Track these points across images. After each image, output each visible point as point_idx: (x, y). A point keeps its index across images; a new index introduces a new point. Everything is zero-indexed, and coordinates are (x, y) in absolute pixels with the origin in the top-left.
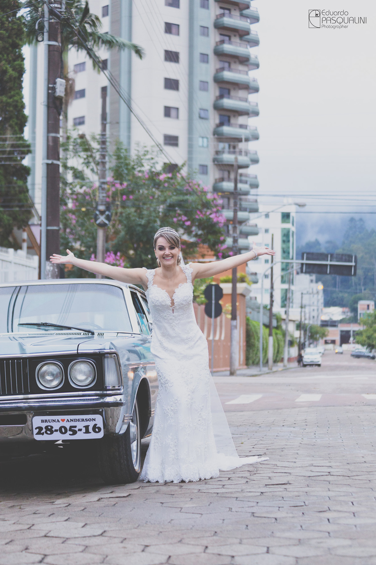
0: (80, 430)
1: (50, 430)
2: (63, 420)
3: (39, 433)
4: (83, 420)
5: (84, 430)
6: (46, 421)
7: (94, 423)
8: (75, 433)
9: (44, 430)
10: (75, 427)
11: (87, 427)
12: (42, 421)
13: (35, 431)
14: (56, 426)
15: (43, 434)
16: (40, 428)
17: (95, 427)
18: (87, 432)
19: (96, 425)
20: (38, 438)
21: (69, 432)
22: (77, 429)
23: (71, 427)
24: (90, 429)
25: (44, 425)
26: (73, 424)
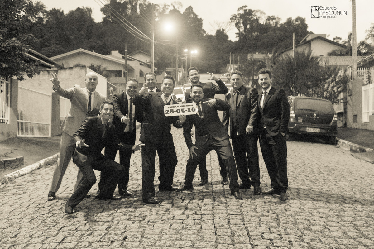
0: (186, 110)
1: (172, 111)
2: (178, 106)
3: (167, 113)
4: (187, 106)
5: (188, 110)
6: (170, 107)
7: (192, 107)
8: (183, 112)
9: (169, 112)
10: (184, 109)
11: (189, 109)
12: (169, 107)
14: (175, 109)
15: (169, 113)
16: (168, 111)
18: (189, 111)
19: (193, 108)
20: (166, 115)
21: (181, 112)
22: (184, 110)
23: (182, 109)
24: (191, 110)
25: (169, 109)
26: (182, 108)
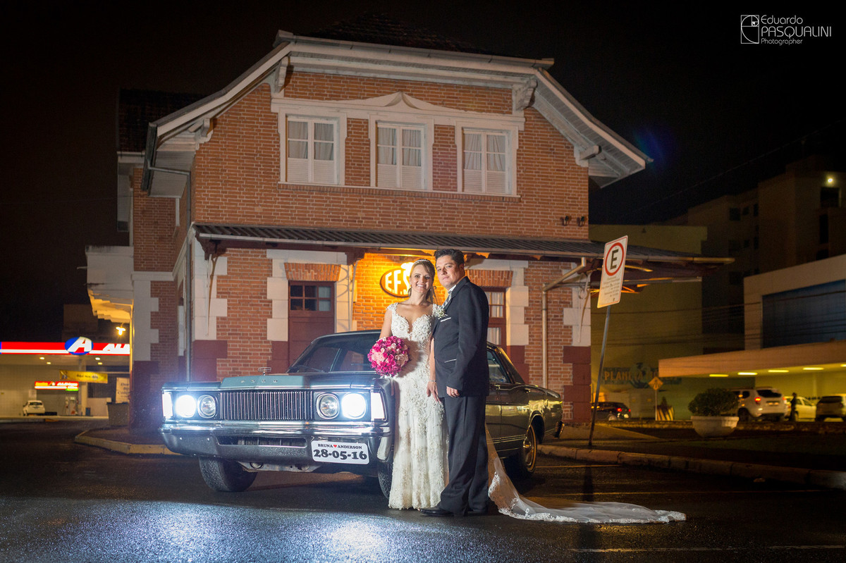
0: (349, 455)
1: (325, 453)
2: (335, 446)
3: (316, 455)
4: (351, 447)
5: (352, 456)
6: (322, 445)
7: (360, 450)
8: (345, 458)
9: (320, 453)
10: (345, 452)
11: (355, 453)
12: (319, 445)
13: (314, 453)
14: (330, 450)
15: (320, 456)
16: (318, 451)
17: (361, 454)
18: (355, 457)
19: (362, 452)
20: (316, 459)
21: (340, 457)
22: (346, 454)
23: (342, 452)
24: (358, 456)
25: (320, 449)
26: (343, 450)
